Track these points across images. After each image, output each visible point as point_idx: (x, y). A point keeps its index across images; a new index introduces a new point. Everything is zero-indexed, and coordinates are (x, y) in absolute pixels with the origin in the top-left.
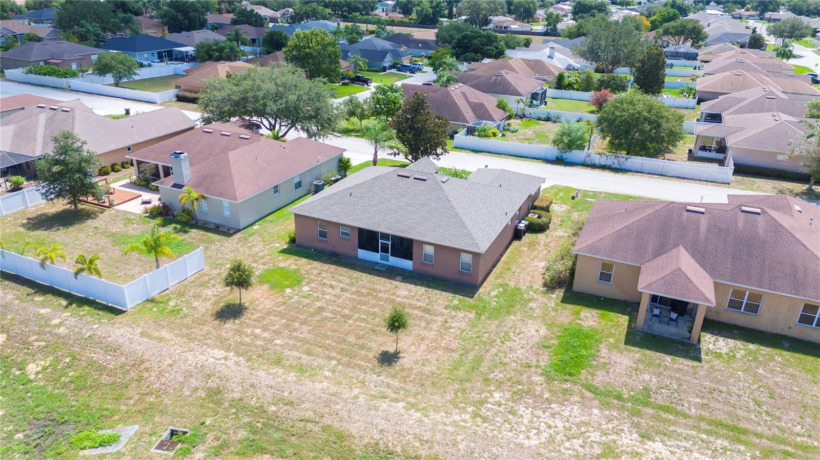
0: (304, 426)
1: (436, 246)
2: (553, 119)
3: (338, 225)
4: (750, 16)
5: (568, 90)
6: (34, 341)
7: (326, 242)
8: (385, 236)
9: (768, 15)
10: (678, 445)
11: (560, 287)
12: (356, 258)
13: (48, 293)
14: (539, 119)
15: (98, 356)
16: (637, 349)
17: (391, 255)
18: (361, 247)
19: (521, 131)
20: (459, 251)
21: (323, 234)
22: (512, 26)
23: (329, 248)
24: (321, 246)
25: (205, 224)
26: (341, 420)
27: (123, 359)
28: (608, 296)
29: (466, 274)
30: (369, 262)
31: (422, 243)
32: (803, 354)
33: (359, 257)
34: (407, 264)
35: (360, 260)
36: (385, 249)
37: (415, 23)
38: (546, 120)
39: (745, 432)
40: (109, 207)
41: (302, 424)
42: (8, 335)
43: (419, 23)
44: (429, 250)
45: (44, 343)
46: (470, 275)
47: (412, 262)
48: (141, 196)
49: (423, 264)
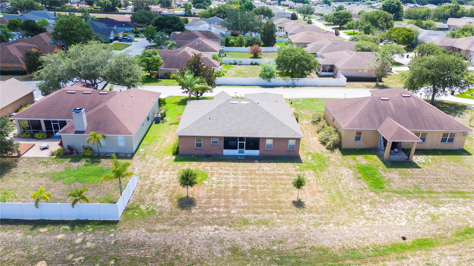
0: (300, 251)
1: (275, 139)
2: (238, 63)
3: (210, 138)
4: (274, 3)
5: (232, 46)
6: (72, 258)
7: (201, 149)
8: (242, 139)
9: (282, 2)
10: (449, 206)
11: (336, 148)
12: (223, 155)
13: (47, 225)
14: (231, 64)
15: (133, 253)
16: (394, 169)
17: (245, 149)
18: (225, 148)
19: (229, 72)
20: (287, 139)
21: (199, 145)
22: (164, 12)
23: (204, 153)
24: (198, 152)
25: (106, 154)
26: (315, 242)
27: (154, 249)
28: (359, 148)
29: (292, 151)
30: (231, 156)
31: (265, 139)
32: (449, 155)
33: (224, 154)
34: (256, 152)
35: (225, 156)
36: (241, 146)
37: (101, 11)
38: (234, 64)
39: (464, 193)
40: (19, 157)
41: (298, 251)
42: (46, 261)
43: (104, 11)
44: (269, 142)
45: (82, 258)
46: (294, 151)
47: (259, 151)
48: (35, 145)
49: (266, 150)
